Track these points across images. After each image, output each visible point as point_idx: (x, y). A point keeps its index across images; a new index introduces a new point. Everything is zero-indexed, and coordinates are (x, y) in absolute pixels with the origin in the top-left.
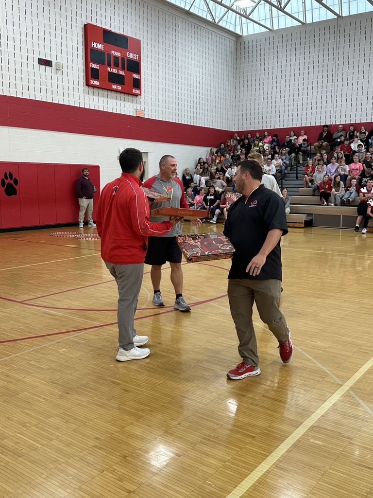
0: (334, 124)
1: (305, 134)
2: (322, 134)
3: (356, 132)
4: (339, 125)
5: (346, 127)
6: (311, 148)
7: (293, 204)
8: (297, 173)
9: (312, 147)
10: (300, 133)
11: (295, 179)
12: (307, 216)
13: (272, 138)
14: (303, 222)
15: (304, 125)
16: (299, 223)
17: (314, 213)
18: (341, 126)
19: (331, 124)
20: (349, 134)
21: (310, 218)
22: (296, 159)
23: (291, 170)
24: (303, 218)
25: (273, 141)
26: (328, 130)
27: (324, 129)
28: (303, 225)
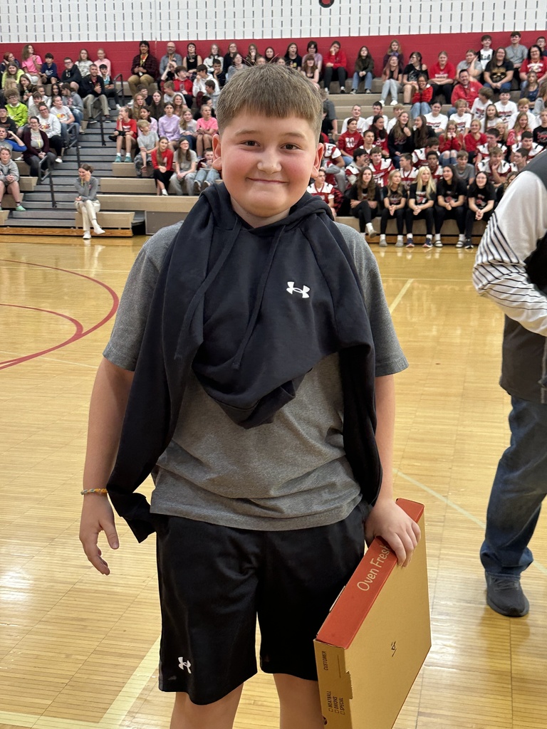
0: (159, 40)
1: (106, 57)
2: (138, 58)
3: (199, 58)
4: (168, 42)
5: (181, 47)
6: (122, 85)
7: (104, 193)
8: (102, 134)
9: (125, 83)
10: (96, 53)
11: (100, 145)
12: (135, 216)
13: (42, 60)
14: (130, 227)
15: (102, 39)
16: (122, 229)
17: (146, 210)
18: (171, 44)
19: (154, 40)
20: (188, 60)
21: (140, 220)
22: (97, 106)
23: (89, 126)
24: (128, 219)
25: (44, 67)
26: (148, 52)
27: (142, 48)
28: (129, 233)
